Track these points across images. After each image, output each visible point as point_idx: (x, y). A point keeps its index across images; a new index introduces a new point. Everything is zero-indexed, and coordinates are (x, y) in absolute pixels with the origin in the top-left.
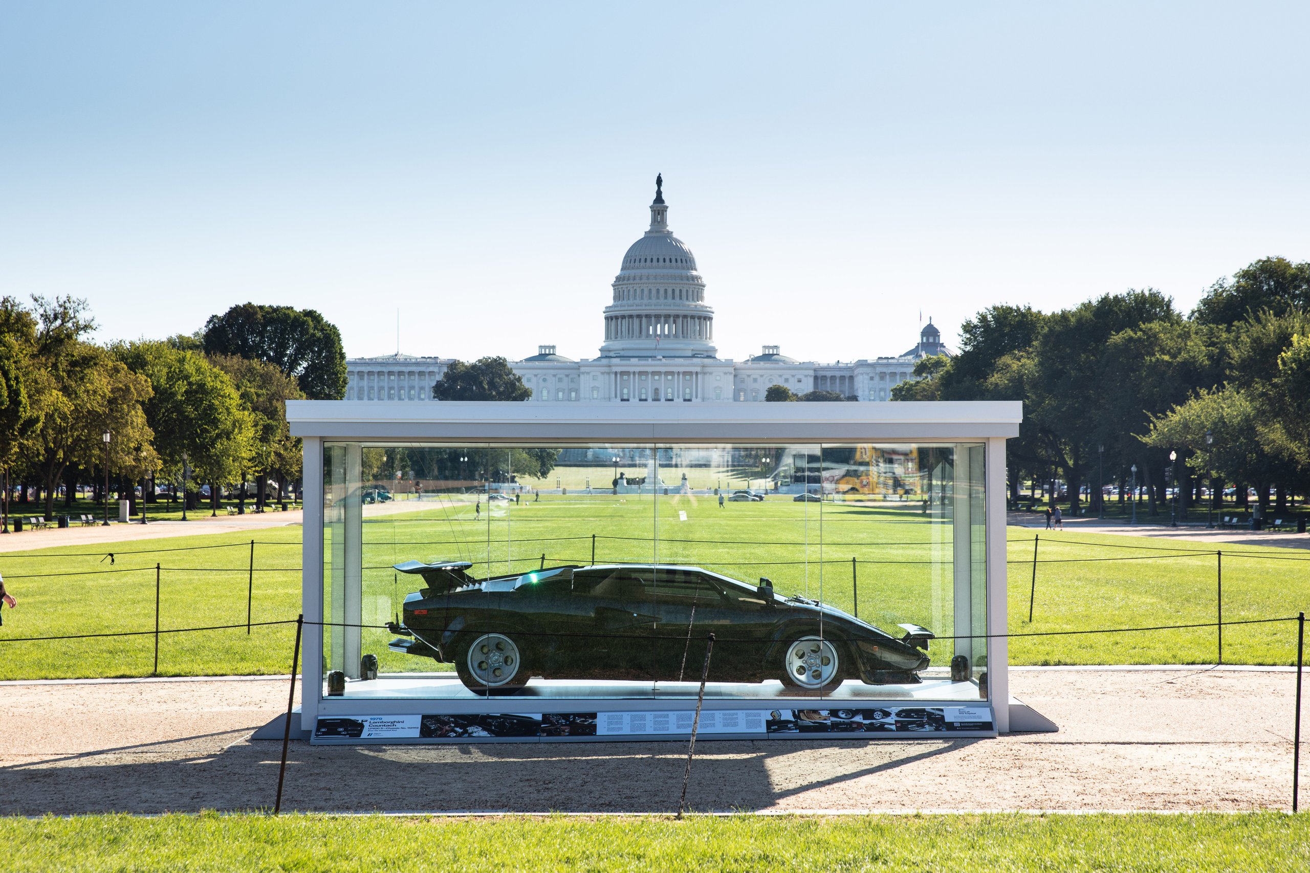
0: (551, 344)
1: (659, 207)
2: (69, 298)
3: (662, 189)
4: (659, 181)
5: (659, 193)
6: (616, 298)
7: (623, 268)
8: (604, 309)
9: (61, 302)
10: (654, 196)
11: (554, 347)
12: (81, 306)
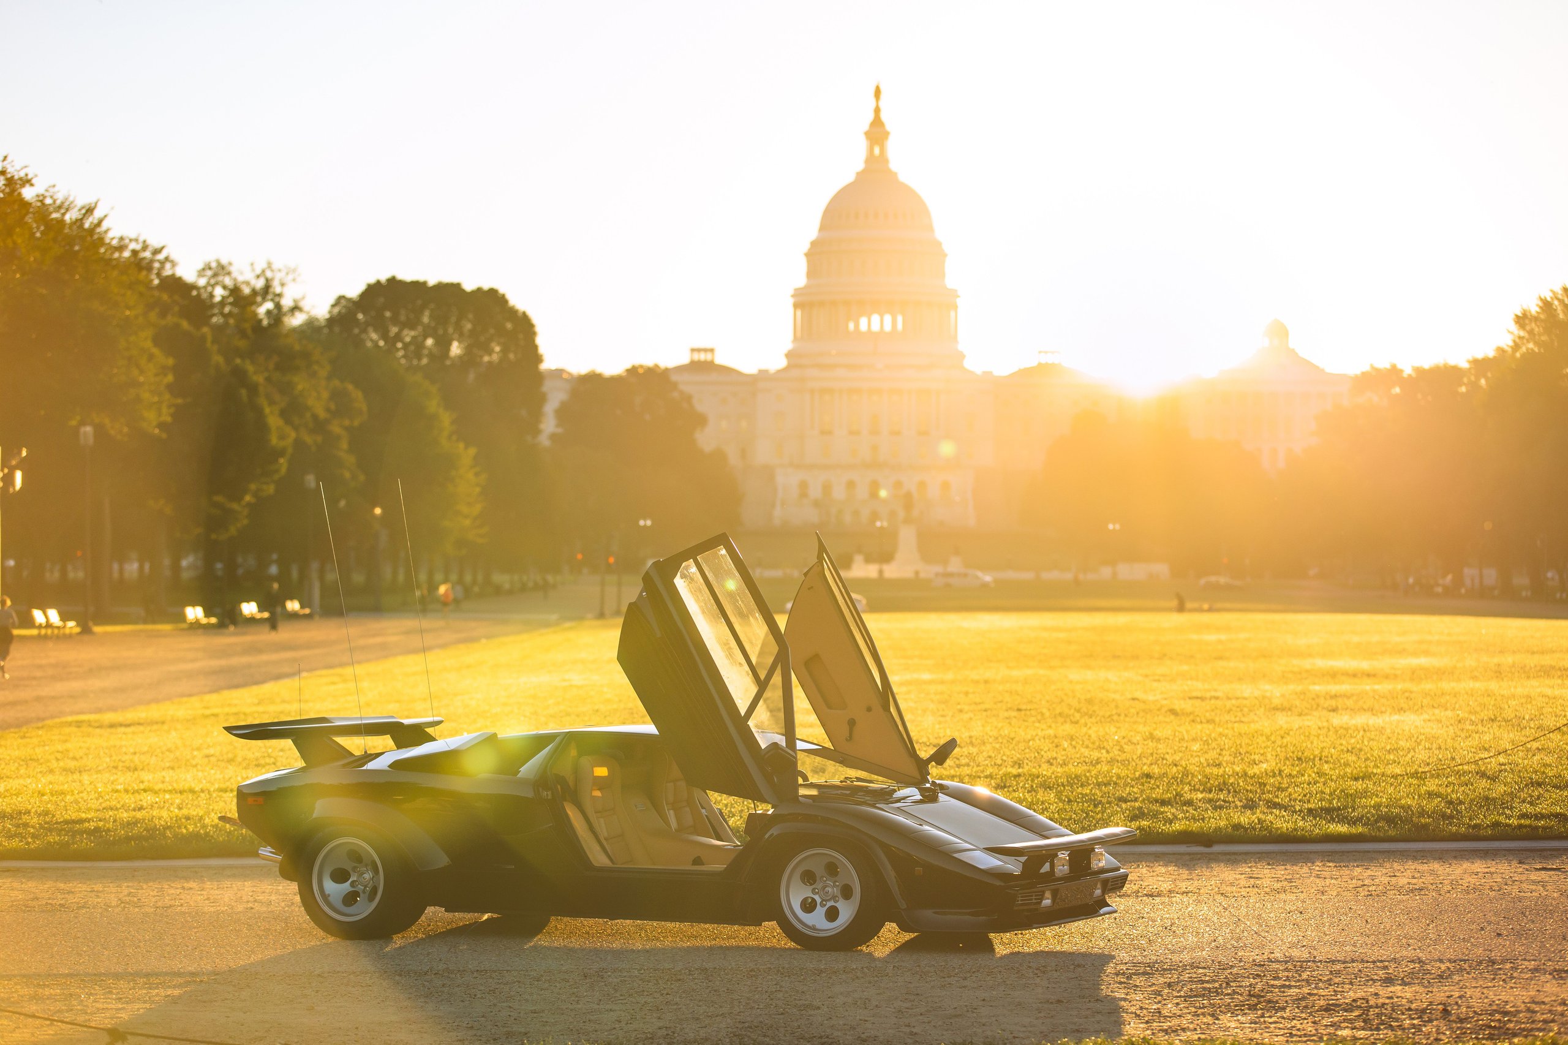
0: (709, 346)
1: (877, 132)
2: (269, 265)
3: (882, 104)
4: (878, 93)
5: (877, 110)
6: (810, 274)
7: (823, 228)
8: (792, 292)
9: (258, 272)
10: (871, 116)
11: (712, 350)
12: (290, 277)
